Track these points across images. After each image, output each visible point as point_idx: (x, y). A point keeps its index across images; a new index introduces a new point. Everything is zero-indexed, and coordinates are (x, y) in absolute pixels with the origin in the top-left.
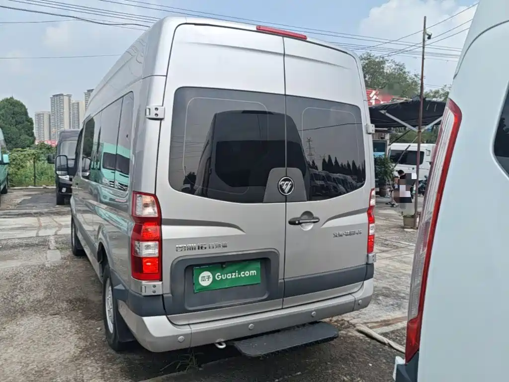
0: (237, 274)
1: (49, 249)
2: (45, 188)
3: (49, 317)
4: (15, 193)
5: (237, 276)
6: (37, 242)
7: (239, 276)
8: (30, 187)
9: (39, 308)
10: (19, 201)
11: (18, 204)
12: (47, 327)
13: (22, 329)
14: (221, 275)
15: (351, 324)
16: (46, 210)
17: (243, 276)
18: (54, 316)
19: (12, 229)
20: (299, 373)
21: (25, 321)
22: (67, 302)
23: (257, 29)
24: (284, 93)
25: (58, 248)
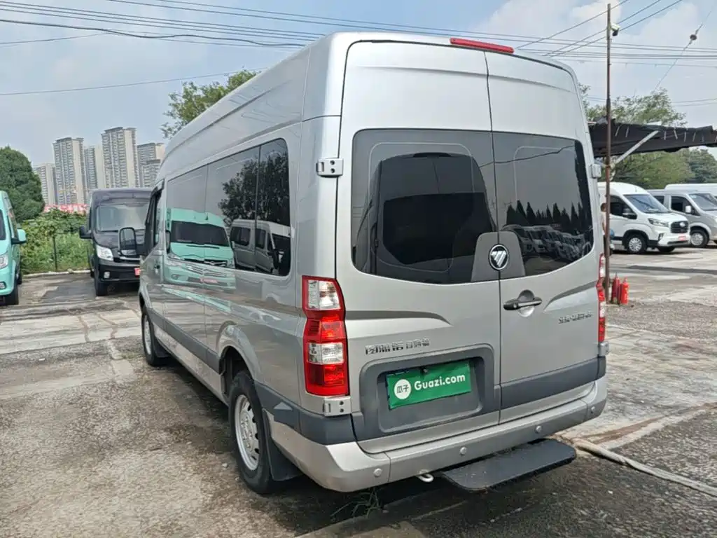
0: (441, 381)
1: (112, 358)
2: (72, 273)
3: (150, 453)
4: (32, 282)
5: (441, 384)
6: (91, 351)
7: (444, 383)
8: (50, 273)
9: (129, 441)
10: (41, 293)
11: (42, 298)
12: (153, 467)
13: (120, 471)
14: (421, 383)
15: (566, 439)
16: (85, 305)
17: (449, 383)
18: (155, 452)
19: (49, 334)
20: (519, 509)
21: (118, 460)
22: (165, 430)
23: (451, 42)
24: (490, 130)
25: (125, 358)
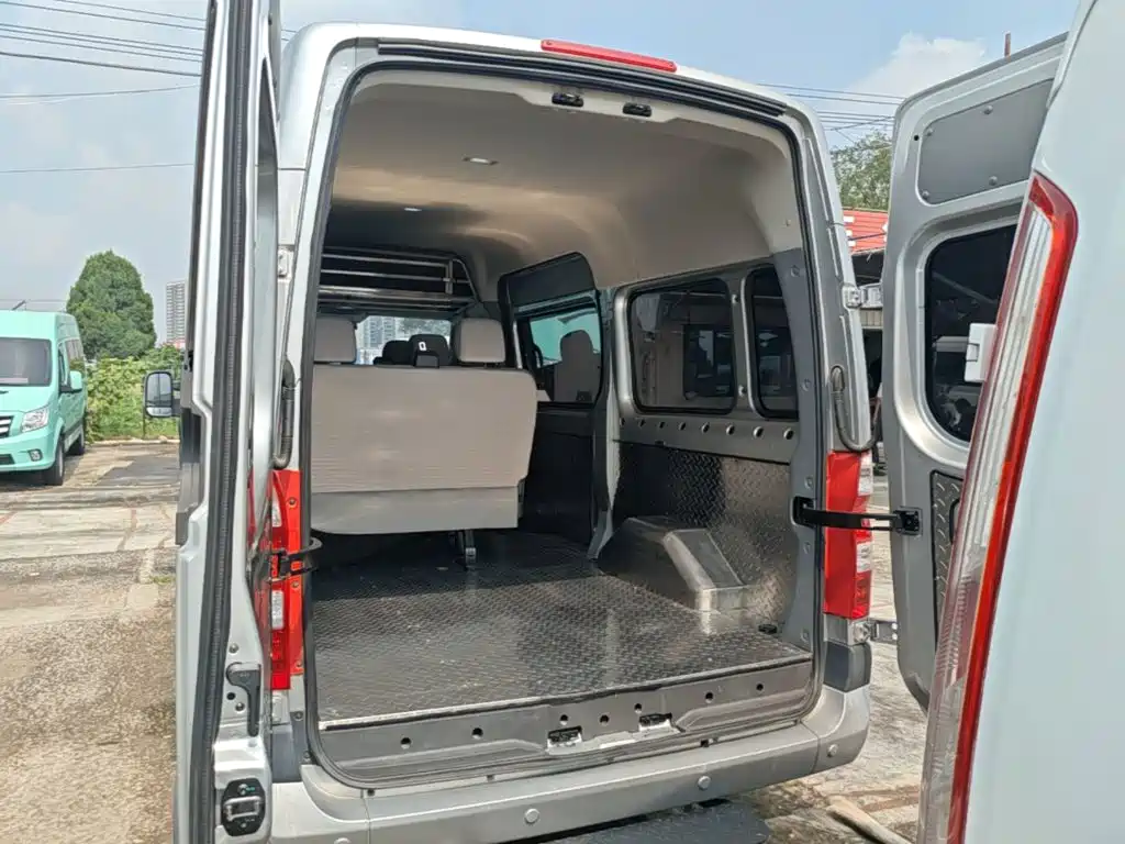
1: (137, 581)
2: (165, 443)
3: (93, 750)
4: (99, 453)
6: (115, 565)
8: (134, 440)
9: (79, 726)
10: (103, 470)
11: (100, 479)
12: (81, 776)
13: (22, 780)
15: (819, 796)
16: (155, 492)
18: (103, 748)
19: (70, 535)
21: (35, 758)
22: (144, 711)
23: (544, 48)
25: (155, 581)
